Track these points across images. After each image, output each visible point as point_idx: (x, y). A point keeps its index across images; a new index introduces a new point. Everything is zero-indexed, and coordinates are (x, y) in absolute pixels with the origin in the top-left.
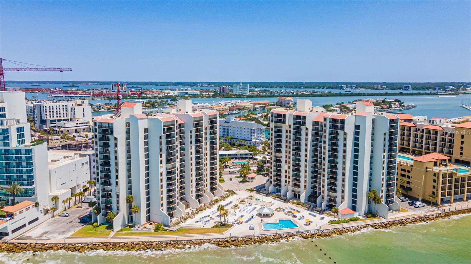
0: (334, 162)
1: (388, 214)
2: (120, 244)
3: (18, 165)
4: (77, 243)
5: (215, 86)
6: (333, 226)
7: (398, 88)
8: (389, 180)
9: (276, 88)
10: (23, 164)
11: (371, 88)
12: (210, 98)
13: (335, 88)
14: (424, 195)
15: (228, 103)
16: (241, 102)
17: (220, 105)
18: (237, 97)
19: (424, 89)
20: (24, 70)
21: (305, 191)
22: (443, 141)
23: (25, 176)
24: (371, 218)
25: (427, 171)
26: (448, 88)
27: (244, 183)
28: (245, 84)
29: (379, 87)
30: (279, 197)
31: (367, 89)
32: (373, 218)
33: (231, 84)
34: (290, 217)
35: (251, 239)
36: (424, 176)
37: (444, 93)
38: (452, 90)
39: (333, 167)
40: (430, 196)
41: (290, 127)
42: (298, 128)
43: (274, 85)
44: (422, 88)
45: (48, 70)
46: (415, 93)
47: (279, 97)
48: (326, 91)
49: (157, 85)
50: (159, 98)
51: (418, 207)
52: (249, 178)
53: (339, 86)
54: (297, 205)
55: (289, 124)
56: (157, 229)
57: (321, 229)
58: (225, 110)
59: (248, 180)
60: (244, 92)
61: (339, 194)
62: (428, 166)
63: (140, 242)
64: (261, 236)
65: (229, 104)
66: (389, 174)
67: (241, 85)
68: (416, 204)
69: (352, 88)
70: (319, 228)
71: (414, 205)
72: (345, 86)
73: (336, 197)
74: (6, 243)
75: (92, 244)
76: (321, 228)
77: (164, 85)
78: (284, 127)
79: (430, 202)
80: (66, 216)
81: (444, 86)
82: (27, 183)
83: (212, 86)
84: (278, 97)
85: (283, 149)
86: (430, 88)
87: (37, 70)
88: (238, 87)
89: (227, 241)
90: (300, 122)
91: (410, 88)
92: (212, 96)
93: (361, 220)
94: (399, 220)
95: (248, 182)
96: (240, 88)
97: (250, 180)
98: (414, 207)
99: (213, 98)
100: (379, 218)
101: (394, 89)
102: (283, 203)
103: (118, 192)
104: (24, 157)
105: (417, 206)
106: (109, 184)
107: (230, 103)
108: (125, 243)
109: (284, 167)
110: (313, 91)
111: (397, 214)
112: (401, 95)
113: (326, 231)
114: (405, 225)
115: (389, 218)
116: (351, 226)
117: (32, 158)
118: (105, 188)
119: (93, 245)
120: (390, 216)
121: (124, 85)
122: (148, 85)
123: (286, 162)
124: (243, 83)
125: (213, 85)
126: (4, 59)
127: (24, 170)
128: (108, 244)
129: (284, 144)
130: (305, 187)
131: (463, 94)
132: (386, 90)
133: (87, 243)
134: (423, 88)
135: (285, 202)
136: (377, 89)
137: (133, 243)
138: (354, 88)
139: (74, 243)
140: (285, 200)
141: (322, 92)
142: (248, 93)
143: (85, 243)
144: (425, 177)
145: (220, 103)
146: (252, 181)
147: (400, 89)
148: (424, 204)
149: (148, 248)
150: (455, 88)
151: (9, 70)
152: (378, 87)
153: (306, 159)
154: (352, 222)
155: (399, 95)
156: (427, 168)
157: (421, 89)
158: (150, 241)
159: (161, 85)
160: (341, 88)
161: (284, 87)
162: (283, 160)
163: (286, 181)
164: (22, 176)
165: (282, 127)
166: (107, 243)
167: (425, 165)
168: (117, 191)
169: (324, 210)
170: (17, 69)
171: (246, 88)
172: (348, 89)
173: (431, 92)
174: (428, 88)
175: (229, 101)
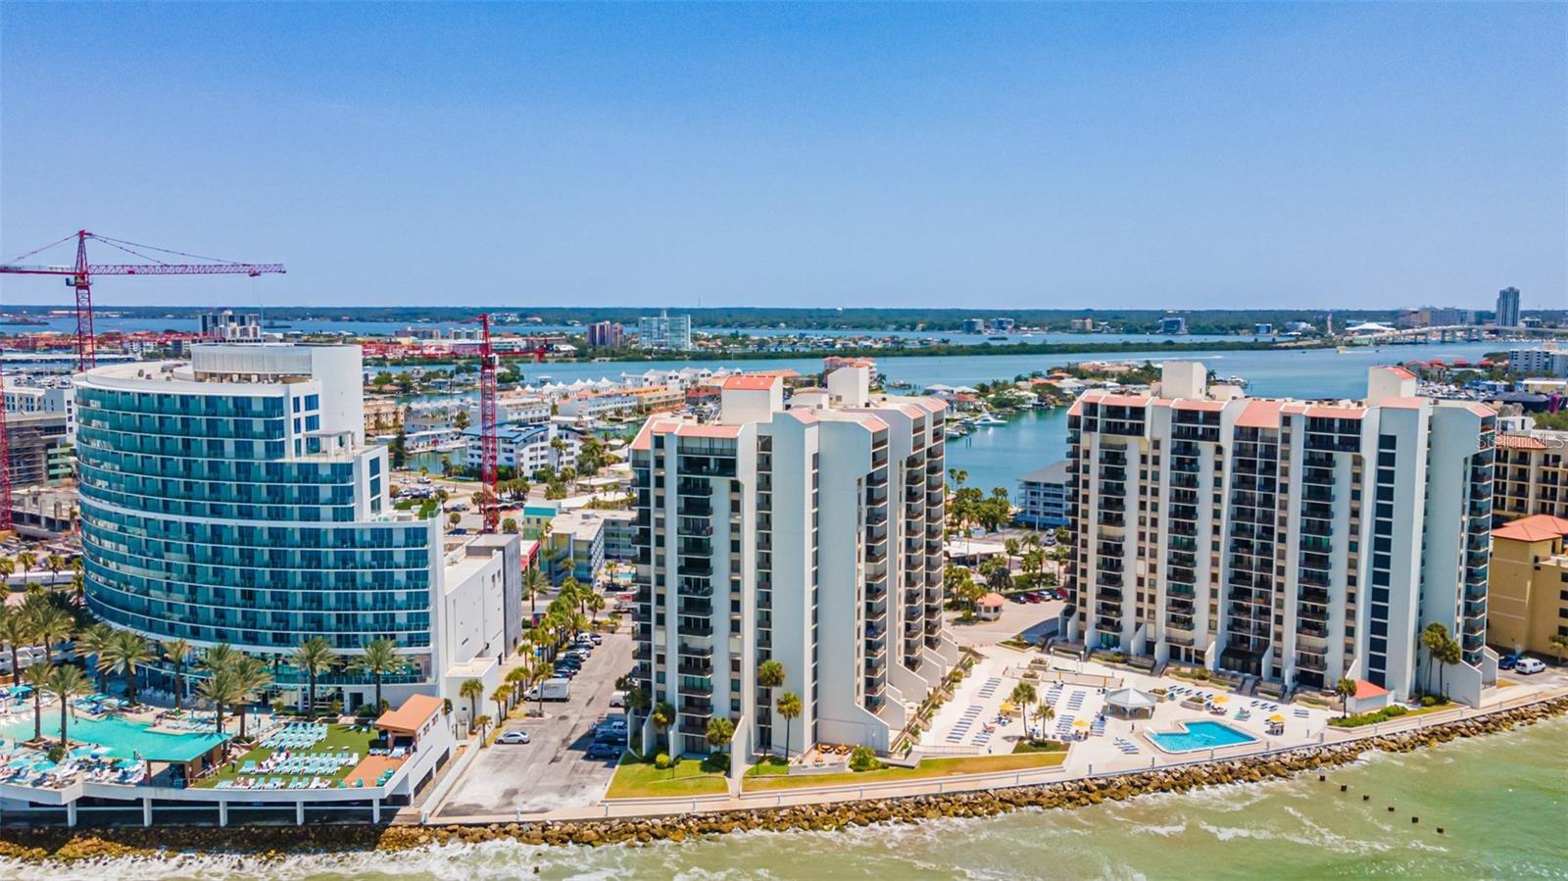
0: (1317, 545)
1: (1482, 692)
2: (782, 813)
3: (381, 580)
4: (650, 818)
5: (546, 322)
6: (1349, 732)
7: (1147, 328)
8: (1470, 594)
9: (758, 327)
10: (396, 577)
11: (1064, 329)
12: (568, 361)
13: (950, 329)
14: (1530, 637)
15: (671, 378)
16: (709, 375)
17: (646, 384)
18: (662, 360)
19: (1223, 331)
20: (148, 270)
21: (1214, 637)
22: (1545, 480)
23: (401, 617)
24: (1435, 707)
25: (1537, 568)
26: (1295, 328)
27: (973, 624)
28: (678, 315)
29: (1089, 327)
30: (1125, 659)
31: (1050, 330)
32: (1440, 707)
33: (629, 317)
34: (1205, 715)
35: (1149, 779)
36: (1529, 584)
37: (1292, 344)
38: (1306, 334)
39: (1316, 558)
40: (1554, 640)
41: (1156, 445)
42: (1188, 448)
43: (750, 319)
44: (1217, 327)
45: (217, 269)
46: (1212, 344)
47: (828, 359)
48: (934, 338)
49: (337, 319)
50: (392, 365)
51: (1531, 673)
52: (987, 610)
53: (963, 321)
54: (1197, 681)
55: (1151, 437)
56: (860, 765)
57: (1324, 743)
58: (675, 402)
59: (984, 614)
60: (676, 341)
61: (1335, 641)
62: (1540, 554)
63: (837, 803)
64: (1172, 768)
65: (673, 380)
66: (1471, 576)
67: (665, 317)
68: (1524, 665)
69: (1004, 329)
70: (1316, 740)
71: (1518, 668)
72: (980, 321)
73: (1325, 650)
74: (420, 826)
75: (694, 817)
76: (1322, 740)
77: (361, 320)
78: (1135, 448)
79: (1557, 658)
80: (521, 742)
81: (1281, 321)
82: (406, 639)
83: (536, 323)
84: (825, 356)
85: (1131, 513)
86: (1242, 329)
87: (184, 269)
88: (655, 325)
89: (1086, 788)
90: (1196, 429)
91: (1183, 328)
92: (575, 356)
93: (1413, 713)
94: (1510, 710)
95: (986, 620)
96: (662, 327)
97: (991, 615)
98: (1519, 672)
99: (578, 361)
100: (1454, 706)
101: (1135, 331)
102: (1148, 677)
103: (739, 655)
104: (399, 554)
105: (1527, 670)
106: (705, 629)
107: (677, 377)
108: (793, 808)
109: (1133, 567)
110: (892, 338)
111: (1493, 694)
112: (1170, 350)
113: (1338, 749)
114: (1531, 724)
115: (1483, 702)
116: (1397, 730)
117: (426, 557)
118: (686, 641)
119: (700, 819)
120: (1487, 696)
121: (247, 320)
122: (303, 319)
123: (1141, 553)
124: (672, 312)
125: (540, 320)
126: (90, 234)
127: (401, 595)
128: (744, 814)
129: (1131, 499)
130: (1212, 627)
131: (1347, 345)
132: (1109, 333)
133: (678, 816)
134: (1222, 329)
135: (1150, 675)
136: (1083, 331)
137: (818, 807)
138: (1010, 327)
139: (638, 817)
140: (1152, 669)
141: (921, 342)
142: (689, 346)
143: (672, 816)
144: (1533, 584)
145: (646, 380)
146: (997, 619)
147: (1152, 329)
148: (1544, 665)
149: (871, 821)
150: (1314, 328)
151: (107, 270)
152: (1084, 324)
153: (1216, 539)
154: (1393, 720)
155: (1164, 350)
156: (1536, 559)
157: (1216, 331)
158: (863, 798)
159: (351, 320)
160: (970, 328)
161: (782, 325)
162: (1130, 546)
163: (1140, 612)
164: (393, 616)
165: (1125, 447)
166: (740, 811)
167: (1535, 551)
168: (732, 651)
169: (1294, 692)
170: (129, 269)
171: (683, 327)
172: (991, 333)
173: (1256, 340)
174: (1236, 329)
175: (673, 373)
